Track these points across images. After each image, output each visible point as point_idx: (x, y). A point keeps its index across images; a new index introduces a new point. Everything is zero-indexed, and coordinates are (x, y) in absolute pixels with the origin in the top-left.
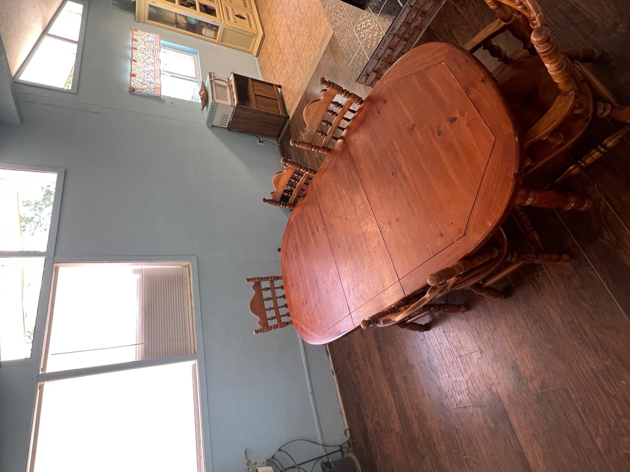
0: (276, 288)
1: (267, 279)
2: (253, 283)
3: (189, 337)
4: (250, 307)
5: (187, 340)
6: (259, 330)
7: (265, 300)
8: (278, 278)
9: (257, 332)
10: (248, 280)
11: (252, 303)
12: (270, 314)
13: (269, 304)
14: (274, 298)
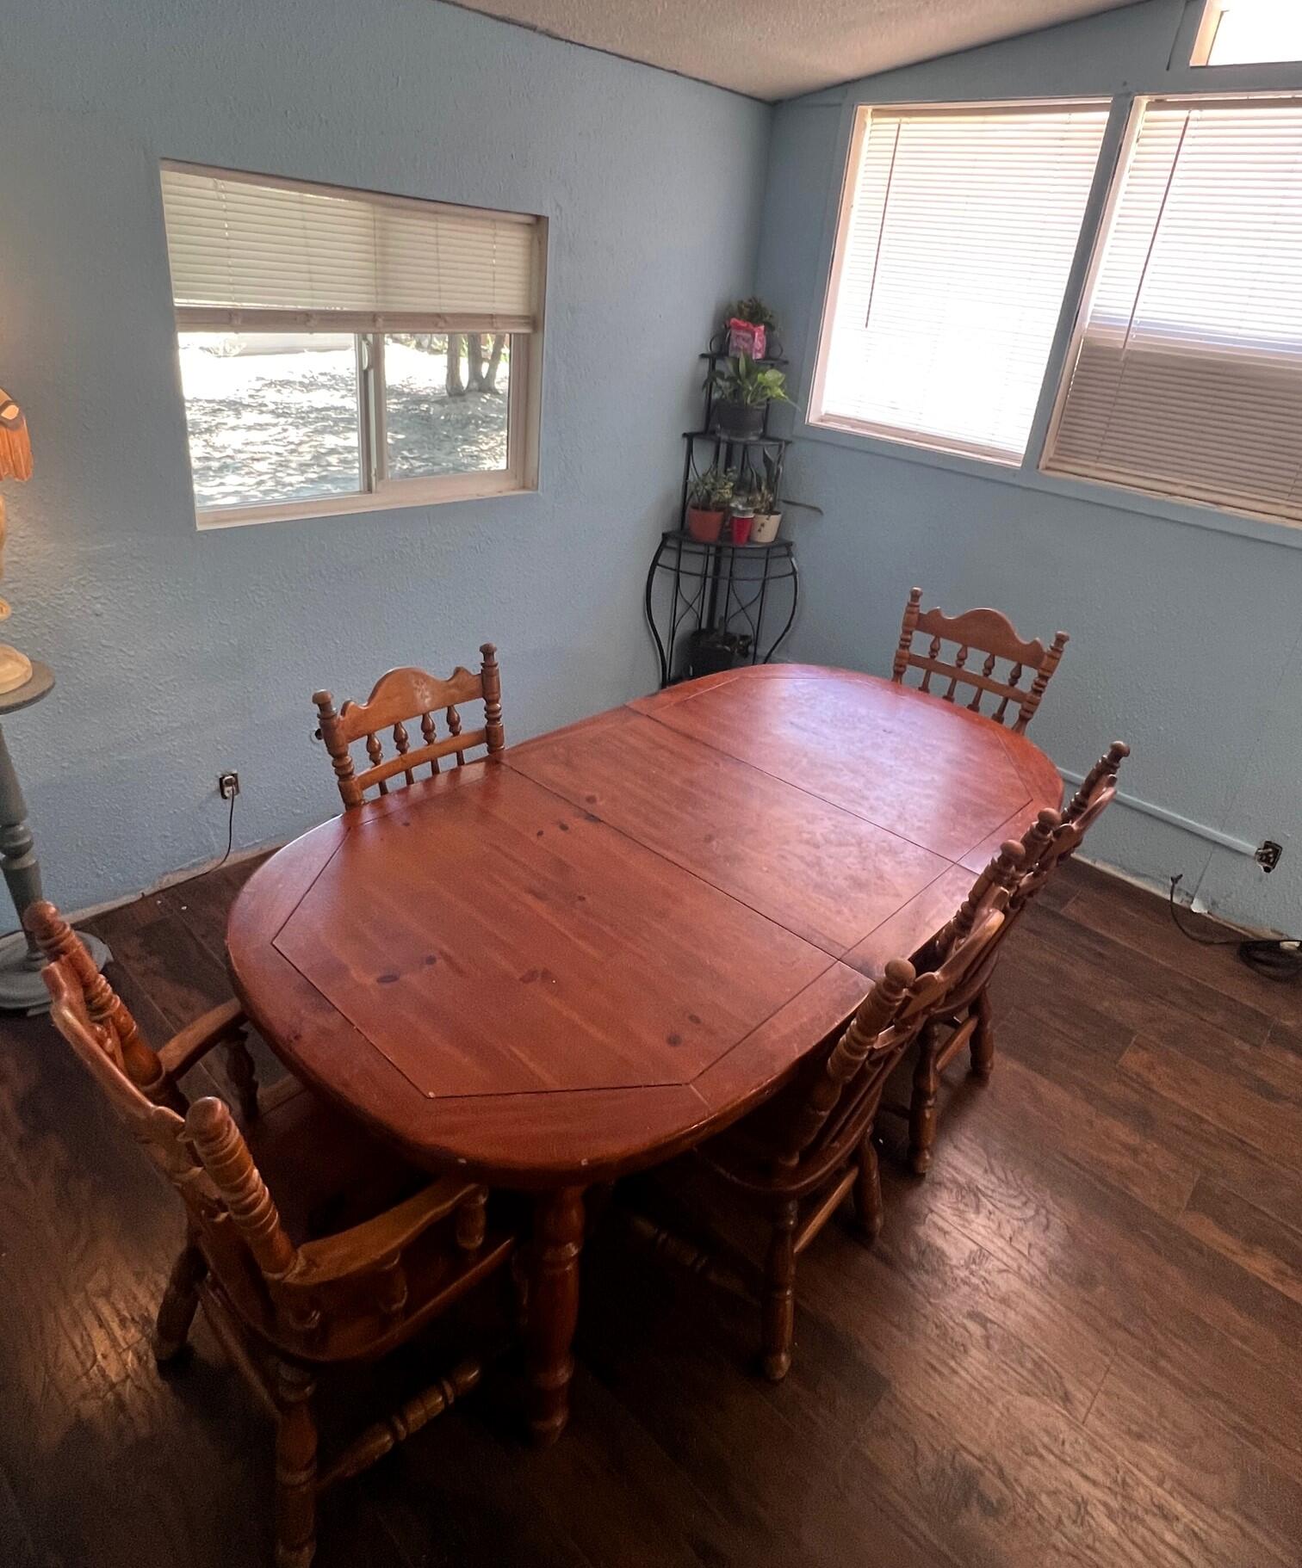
0: (1006, 701)
1: (1038, 690)
2: (1046, 648)
3: (1098, 465)
4: (995, 614)
5: (1095, 458)
6: (917, 601)
7: (992, 659)
8: (1023, 720)
9: (915, 596)
10: (1061, 640)
11: (997, 622)
12: (949, 651)
13: (975, 661)
14: (983, 683)
